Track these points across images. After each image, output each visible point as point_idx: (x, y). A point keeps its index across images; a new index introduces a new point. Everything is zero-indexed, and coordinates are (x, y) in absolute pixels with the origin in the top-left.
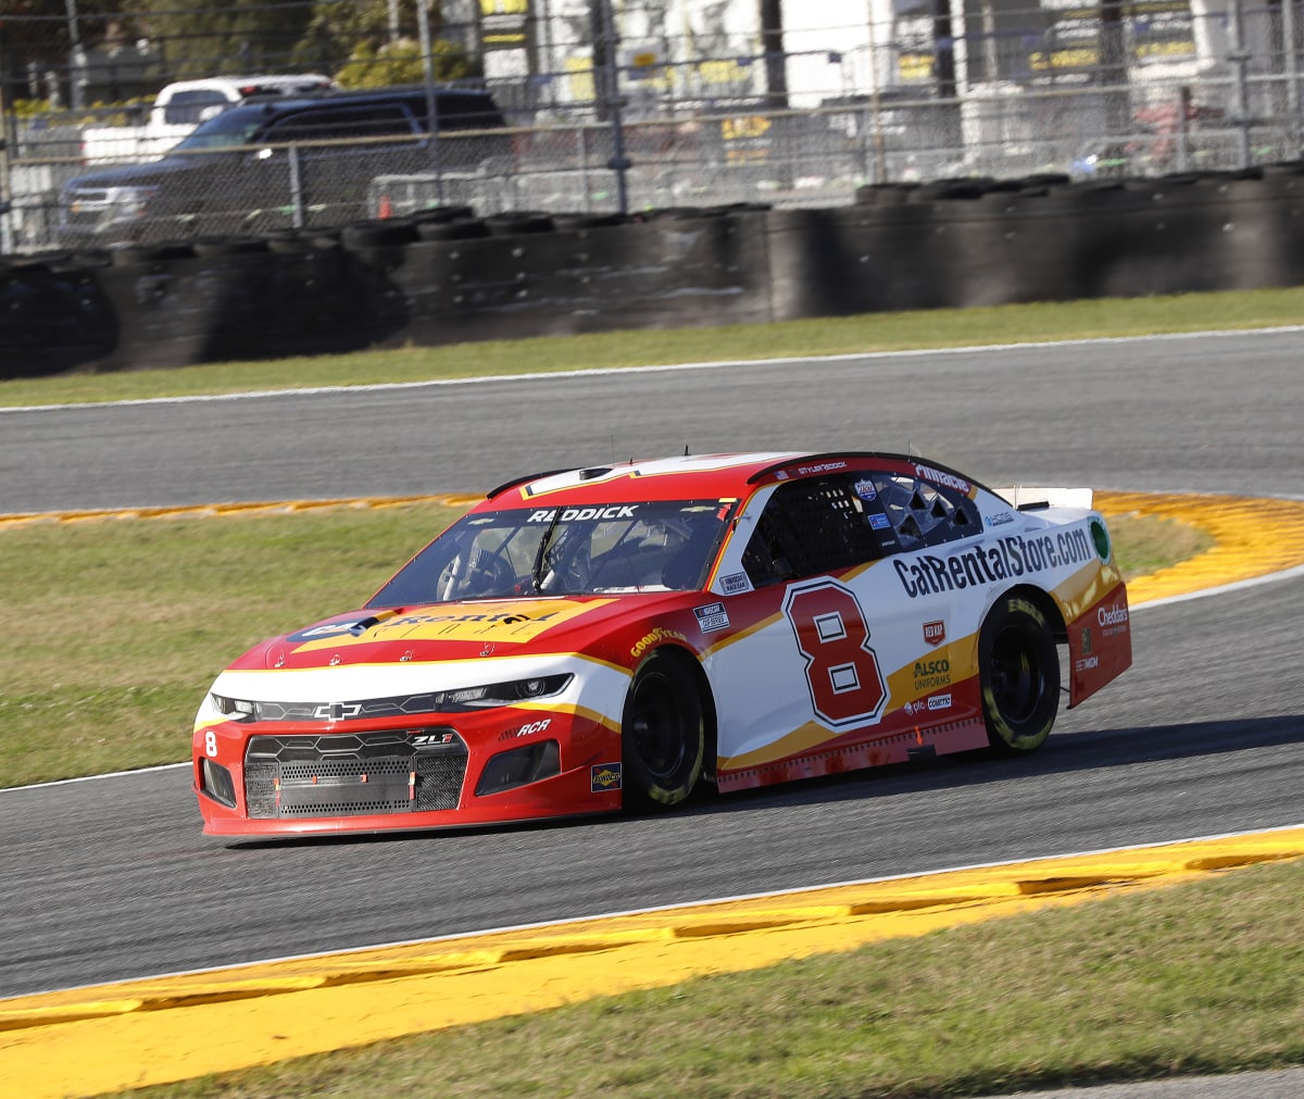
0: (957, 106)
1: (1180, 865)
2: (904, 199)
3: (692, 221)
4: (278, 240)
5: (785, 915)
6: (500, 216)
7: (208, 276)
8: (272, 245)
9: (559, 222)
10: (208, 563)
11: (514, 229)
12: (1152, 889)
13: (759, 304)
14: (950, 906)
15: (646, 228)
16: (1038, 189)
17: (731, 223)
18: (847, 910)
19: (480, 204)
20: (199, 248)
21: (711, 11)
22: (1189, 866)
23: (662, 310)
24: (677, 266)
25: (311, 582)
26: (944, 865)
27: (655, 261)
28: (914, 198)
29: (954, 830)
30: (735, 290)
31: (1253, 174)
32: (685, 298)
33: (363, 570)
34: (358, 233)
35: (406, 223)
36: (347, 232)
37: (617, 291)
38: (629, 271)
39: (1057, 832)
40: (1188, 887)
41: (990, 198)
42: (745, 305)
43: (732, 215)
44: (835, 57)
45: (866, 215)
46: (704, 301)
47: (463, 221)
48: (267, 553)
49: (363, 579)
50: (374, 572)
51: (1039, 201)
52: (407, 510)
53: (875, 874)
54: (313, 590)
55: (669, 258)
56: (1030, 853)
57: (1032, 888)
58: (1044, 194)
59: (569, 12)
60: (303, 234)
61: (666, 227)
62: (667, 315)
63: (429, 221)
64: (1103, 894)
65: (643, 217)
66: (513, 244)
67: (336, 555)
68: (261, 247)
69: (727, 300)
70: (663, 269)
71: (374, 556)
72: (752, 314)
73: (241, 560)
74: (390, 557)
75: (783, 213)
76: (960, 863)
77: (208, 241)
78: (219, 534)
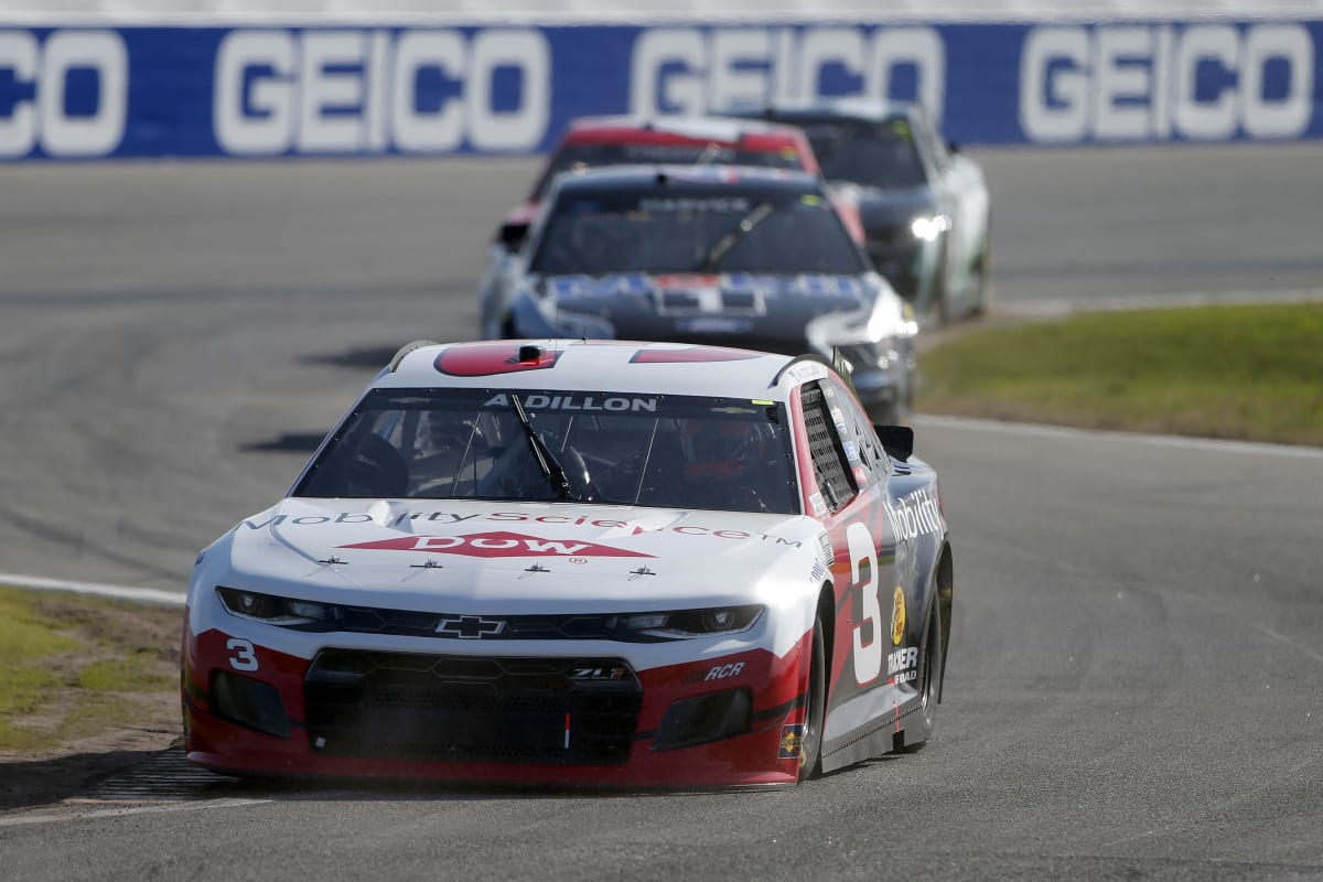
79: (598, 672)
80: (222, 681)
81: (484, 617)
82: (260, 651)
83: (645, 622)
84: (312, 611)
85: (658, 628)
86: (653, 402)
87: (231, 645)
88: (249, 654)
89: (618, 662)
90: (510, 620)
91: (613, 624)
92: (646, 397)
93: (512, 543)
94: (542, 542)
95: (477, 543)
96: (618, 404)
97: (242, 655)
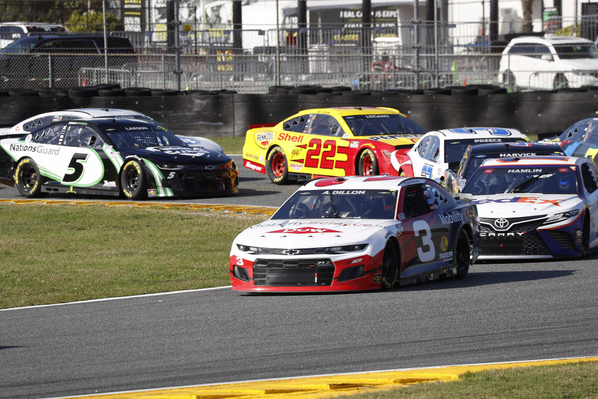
0: (307, 58)
1: (391, 381)
2: (287, 93)
3: (206, 96)
4: (42, 92)
5: (240, 392)
6: (130, 89)
7: (14, 104)
8: (40, 94)
9: (153, 92)
10: (12, 224)
11: (135, 94)
12: (381, 390)
13: (230, 130)
14: (304, 392)
15: (187, 97)
16: (339, 92)
17: (220, 98)
18: (264, 392)
19: (122, 82)
20: (10, 93)
21: (215, 8)
22: (395, 382)
23: (191, 129)
24: (198, 113)
25: (53, 234)
26: (301, 375)
27: (190, 110)
28: (291, 92)
29: (305, 360)
30: (221, 124)
31: (420, 92)
32: (201, 125)
33: (74, 231)
34: (74, 92)
35: (94, 89)
36: (70, 91)
37: (174, 121)
38: (180, 114)
39: (344, 363)
40: (395, 391)
41: (321, 94)
42: (224, 130)
43: (220, 95)
44: (261, 33)
45: (272, 98)
46: (208, 127)
47: (116, 90)
48: (35, 221)
49: (74, 234)
50: (78, 232)
51: (338, 97)
52: (92, 207)
53: (275, 377)
54: (54, 238)
55: (195, 110)
56: (334, 372)
57: (335, 387)
58: (341, 94)
59: (158, 6)
60: (52, 90)
61: (195, 98)
62: (194, 131)
63: (103, 89)
64: (362, 391)
65: (186, 92)
66: (135, 100)
67: (63, 224)
68: (36, 94)
69: (217, 127)
70: (194, 114)
71: (78, 225)
72: (226, 133)
73: (25, 224)
74: (84, 226)
75: (240, 95)
76: (307, 374)
77: (14, 90)
78: (16, 212)
79: (323, 262)
80: (236, 268)
81: (295, 249)
82: (244, 260)
83: (335, 249)
84: (255, 249)
85: (340, 250)
86: (364, 192)
87: (237, 259)
88: (241, 261)
89: (328, 260)
90: (301, 250)
91: (327, 250)
92: (362, 190)
93: (308, 230)
94: (316, 229)
95: (299, 230)
96: (355, 192)
97: (239, 261)
